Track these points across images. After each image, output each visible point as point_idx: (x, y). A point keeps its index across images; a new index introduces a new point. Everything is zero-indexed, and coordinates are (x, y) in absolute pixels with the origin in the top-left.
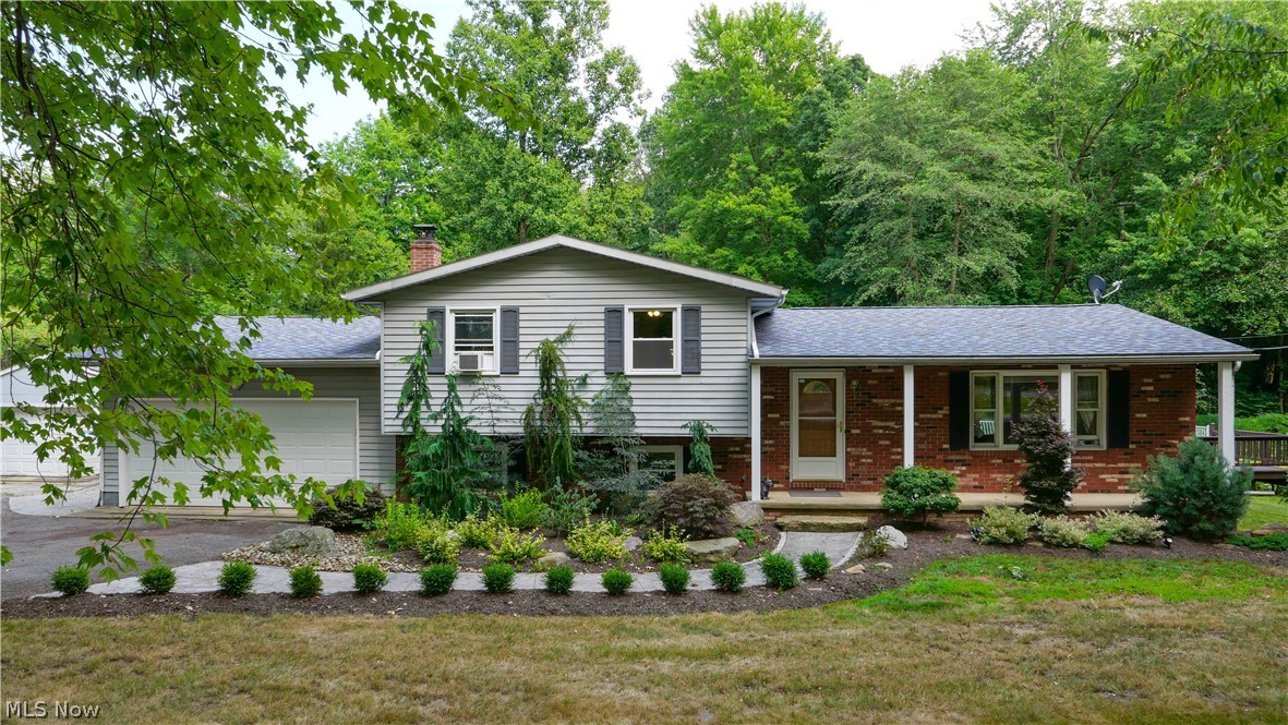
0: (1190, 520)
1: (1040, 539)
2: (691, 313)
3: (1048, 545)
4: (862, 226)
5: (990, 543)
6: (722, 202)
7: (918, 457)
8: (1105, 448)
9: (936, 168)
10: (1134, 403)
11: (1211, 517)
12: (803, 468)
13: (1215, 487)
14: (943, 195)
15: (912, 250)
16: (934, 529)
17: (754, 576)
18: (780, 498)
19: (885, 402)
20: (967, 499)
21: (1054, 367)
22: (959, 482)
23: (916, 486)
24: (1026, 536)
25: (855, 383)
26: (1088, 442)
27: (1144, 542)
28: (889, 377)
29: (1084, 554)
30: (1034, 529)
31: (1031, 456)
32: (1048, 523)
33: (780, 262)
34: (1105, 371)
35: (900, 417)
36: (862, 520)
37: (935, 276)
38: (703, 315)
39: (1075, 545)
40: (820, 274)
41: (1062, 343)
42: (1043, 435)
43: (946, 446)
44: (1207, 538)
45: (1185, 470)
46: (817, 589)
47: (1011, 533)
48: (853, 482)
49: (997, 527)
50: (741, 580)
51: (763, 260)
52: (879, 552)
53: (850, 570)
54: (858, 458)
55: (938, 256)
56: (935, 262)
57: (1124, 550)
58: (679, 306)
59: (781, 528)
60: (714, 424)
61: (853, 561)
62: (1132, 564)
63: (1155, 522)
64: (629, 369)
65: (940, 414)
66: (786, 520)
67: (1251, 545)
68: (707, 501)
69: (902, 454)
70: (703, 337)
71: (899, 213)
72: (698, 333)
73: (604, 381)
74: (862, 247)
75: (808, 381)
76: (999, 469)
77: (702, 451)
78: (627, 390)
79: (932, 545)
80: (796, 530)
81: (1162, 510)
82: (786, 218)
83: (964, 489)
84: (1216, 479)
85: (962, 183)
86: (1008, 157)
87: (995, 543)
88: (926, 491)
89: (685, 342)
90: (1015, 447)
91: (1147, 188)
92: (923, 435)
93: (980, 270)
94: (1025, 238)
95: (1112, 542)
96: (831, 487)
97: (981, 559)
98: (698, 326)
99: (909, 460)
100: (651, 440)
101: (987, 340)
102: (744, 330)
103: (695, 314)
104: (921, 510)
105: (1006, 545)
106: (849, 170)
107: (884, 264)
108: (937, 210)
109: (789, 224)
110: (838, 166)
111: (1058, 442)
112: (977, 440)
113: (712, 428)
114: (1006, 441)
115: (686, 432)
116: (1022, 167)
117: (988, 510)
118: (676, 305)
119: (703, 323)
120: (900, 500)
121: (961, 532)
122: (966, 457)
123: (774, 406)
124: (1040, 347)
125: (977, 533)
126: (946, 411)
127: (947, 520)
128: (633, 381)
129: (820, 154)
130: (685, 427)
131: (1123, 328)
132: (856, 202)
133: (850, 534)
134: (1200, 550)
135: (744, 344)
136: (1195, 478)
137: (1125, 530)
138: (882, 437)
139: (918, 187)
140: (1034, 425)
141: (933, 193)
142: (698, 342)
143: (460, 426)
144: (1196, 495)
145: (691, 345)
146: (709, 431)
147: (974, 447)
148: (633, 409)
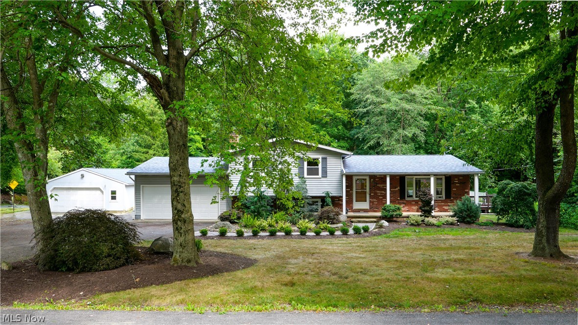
0: (465, 218)
1: (425, 224)
2: (324, 159)
3: (426, 225)
4: (367, 118)
5: (411, 225)
6: (314, 107)
7: (391, 202)
8: (444, 199)
9: (395, 99)
10: (452, 185)
11: (470, 217)
12: (357, 205)
13: (471, 209)
14: (397, 108)
15: (386, 127)
16: (396, 221)
17: (351, 232)
18: (351, 214)
19: (381, 186)
20: (405, 214)
21: (429, 175)
22: (403, 209)
23: (391, 209)
24: (421, 223)
25: (372, 180)
26: (440, 197)
27: (452, 224)
28: (382, 178)
29: (436, 227)
30: (423, 221)
31: (422, 201)
32: (427, 219)
33: (336, 131)
34: (444, 176)
35: (385, 190)
36: (375, 220)
37: (394, 138)
38: (328, 160)
39: (433, 225)
40: (351, 135)
41: (432, 168)
42: (425, 195)
43: (399, 198)
44: (469, 223)
45: (463, 204)
46: (366, 234)
47: (416, 222)
48: (372, 209)
49: (413, 220)
50: (348, 232)
51: (329, 129)
52: (381, 227)
53: (374, 231)
54: (373, 202)
55: (395, 130)
56: (394, 132)
57: (446, 226)
58: (321, 157)
59: (352, 222)
60: (331, 192)
61: (374, 229)
62: (447, 229)
63: (455, 219)
64: (306, 176)
65: (397, 189)
66: (354, 220)
67: (480, 225)
68: (334, 213)
69: (386, 201)
70: (328, 166)
71: (381, 114)
72: (326, 165)
73: (298, 179)
74: (367, 126)
75: (358, 179)
76: (414, 205)
77: (329, 200)
78: (305, 182)
79: (395, 225)
80: (357, 222)
81: (457, 215)
82: (339, 114)
83: (404, 211)
84: (471, 207)
85: (404, 104)
86: (420, 95)
87: (412, 225)
88: (394, 211)
89: (322, 168)
90: (418, 199)
91: (470, 105)
92: (392, 195)
93: (410, 135)
94: (427, 123)
95: (443, 224)
96: (365, 211)
97: (408, 228)
98: (326, 163)
99: (388, 202)
100: (313, 197)
101: (410, 167)
102: (340, 164)
103: (325, 160)
104: (392, 216)
105: (415, 225)
106: (363, 98)
107: (375, 133)
108: (394, 113)
109: (340, 116)
110: (358, 96)
111: (429, 197)
112: (408, 197)
113: (331, 193)
114: (416, 197)
115: (324, 195)
116: (425, 98)
117: (410, 216)
118: (319, 157)
119: (328, 162)
120: (386, 214)
121: (403, 222)
122: (405, 202)
123: (349, 187)
124: (425, 170)
125: (407, 222)
126: (399, 188)
127: (399, 220)
128: (307, 179)
129: (352, 91)
130: (323, 193)
131: (450, 163)
132: (365, 110)
133: (372, 224)
134: (467, 226)
135: (340, 168)
136: (466, 207)
137: (447, 221)
138: (380, 196)
139: (388, 105)
140: (423, 192)
141: (394, 108)
142: (326, 168)
143: (262, 193)
144: (466, 211)
145: (325, 169)
146: (330, 194)
147: (407, 199)
148: (307, 188)
